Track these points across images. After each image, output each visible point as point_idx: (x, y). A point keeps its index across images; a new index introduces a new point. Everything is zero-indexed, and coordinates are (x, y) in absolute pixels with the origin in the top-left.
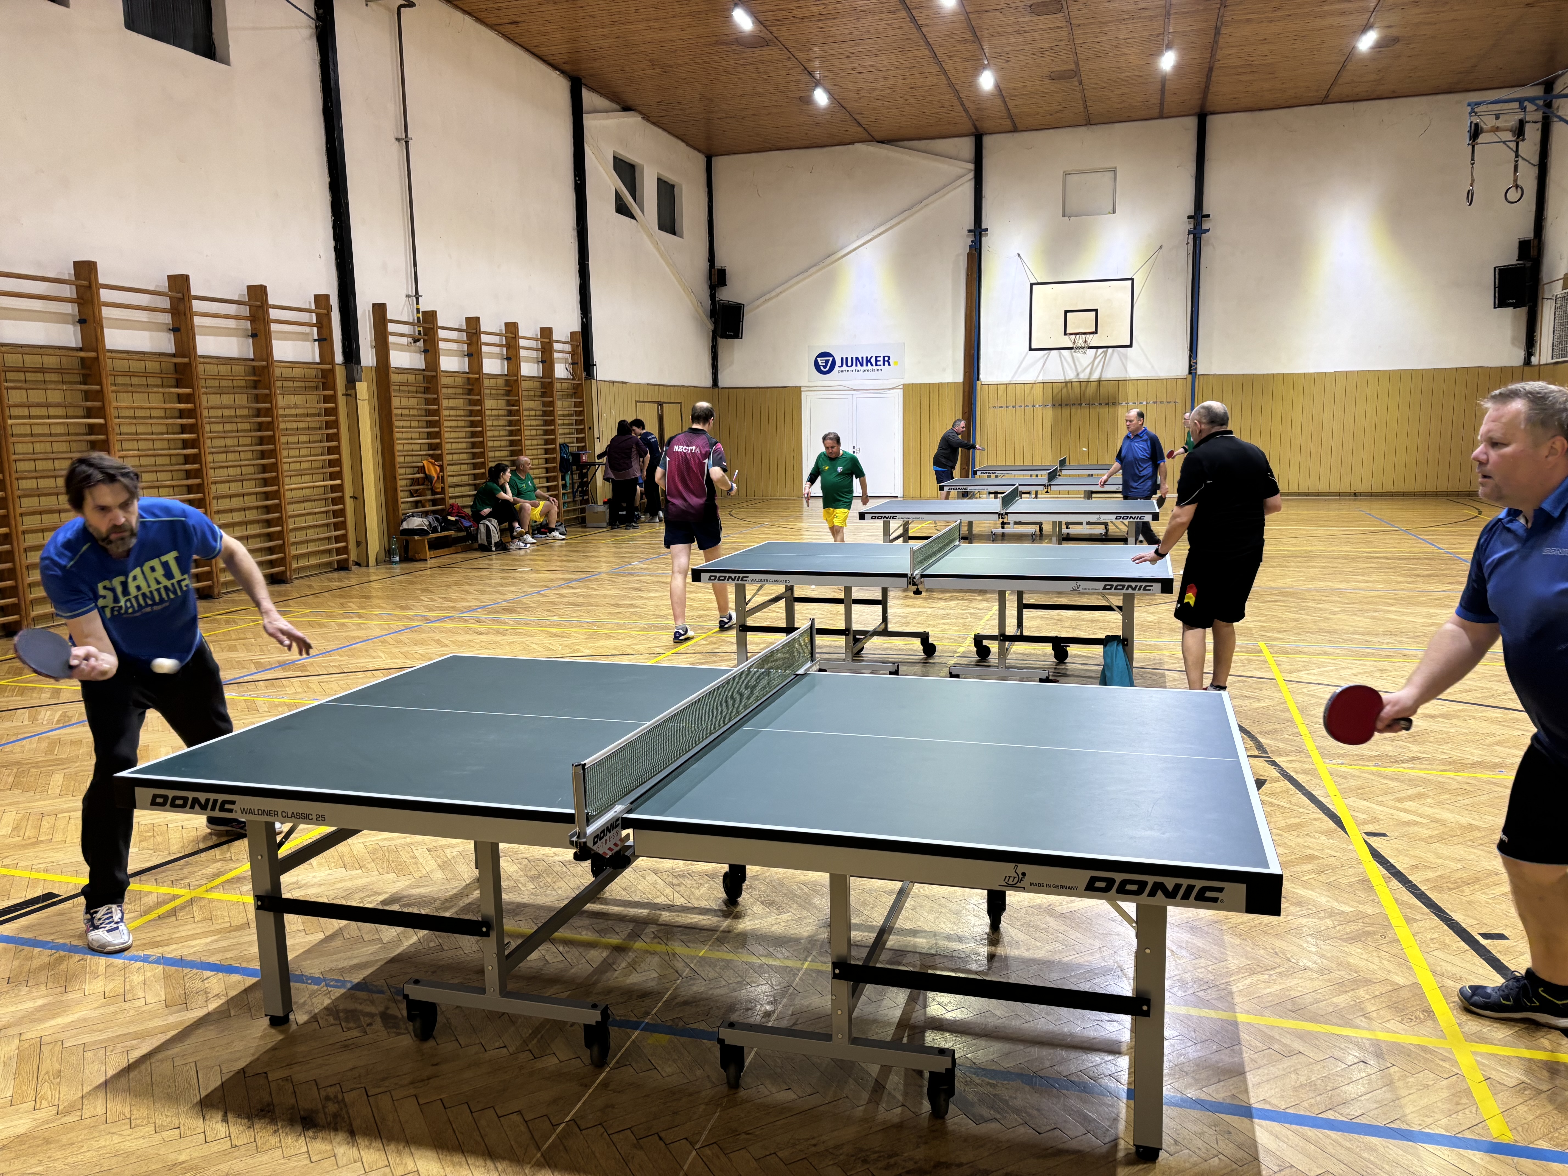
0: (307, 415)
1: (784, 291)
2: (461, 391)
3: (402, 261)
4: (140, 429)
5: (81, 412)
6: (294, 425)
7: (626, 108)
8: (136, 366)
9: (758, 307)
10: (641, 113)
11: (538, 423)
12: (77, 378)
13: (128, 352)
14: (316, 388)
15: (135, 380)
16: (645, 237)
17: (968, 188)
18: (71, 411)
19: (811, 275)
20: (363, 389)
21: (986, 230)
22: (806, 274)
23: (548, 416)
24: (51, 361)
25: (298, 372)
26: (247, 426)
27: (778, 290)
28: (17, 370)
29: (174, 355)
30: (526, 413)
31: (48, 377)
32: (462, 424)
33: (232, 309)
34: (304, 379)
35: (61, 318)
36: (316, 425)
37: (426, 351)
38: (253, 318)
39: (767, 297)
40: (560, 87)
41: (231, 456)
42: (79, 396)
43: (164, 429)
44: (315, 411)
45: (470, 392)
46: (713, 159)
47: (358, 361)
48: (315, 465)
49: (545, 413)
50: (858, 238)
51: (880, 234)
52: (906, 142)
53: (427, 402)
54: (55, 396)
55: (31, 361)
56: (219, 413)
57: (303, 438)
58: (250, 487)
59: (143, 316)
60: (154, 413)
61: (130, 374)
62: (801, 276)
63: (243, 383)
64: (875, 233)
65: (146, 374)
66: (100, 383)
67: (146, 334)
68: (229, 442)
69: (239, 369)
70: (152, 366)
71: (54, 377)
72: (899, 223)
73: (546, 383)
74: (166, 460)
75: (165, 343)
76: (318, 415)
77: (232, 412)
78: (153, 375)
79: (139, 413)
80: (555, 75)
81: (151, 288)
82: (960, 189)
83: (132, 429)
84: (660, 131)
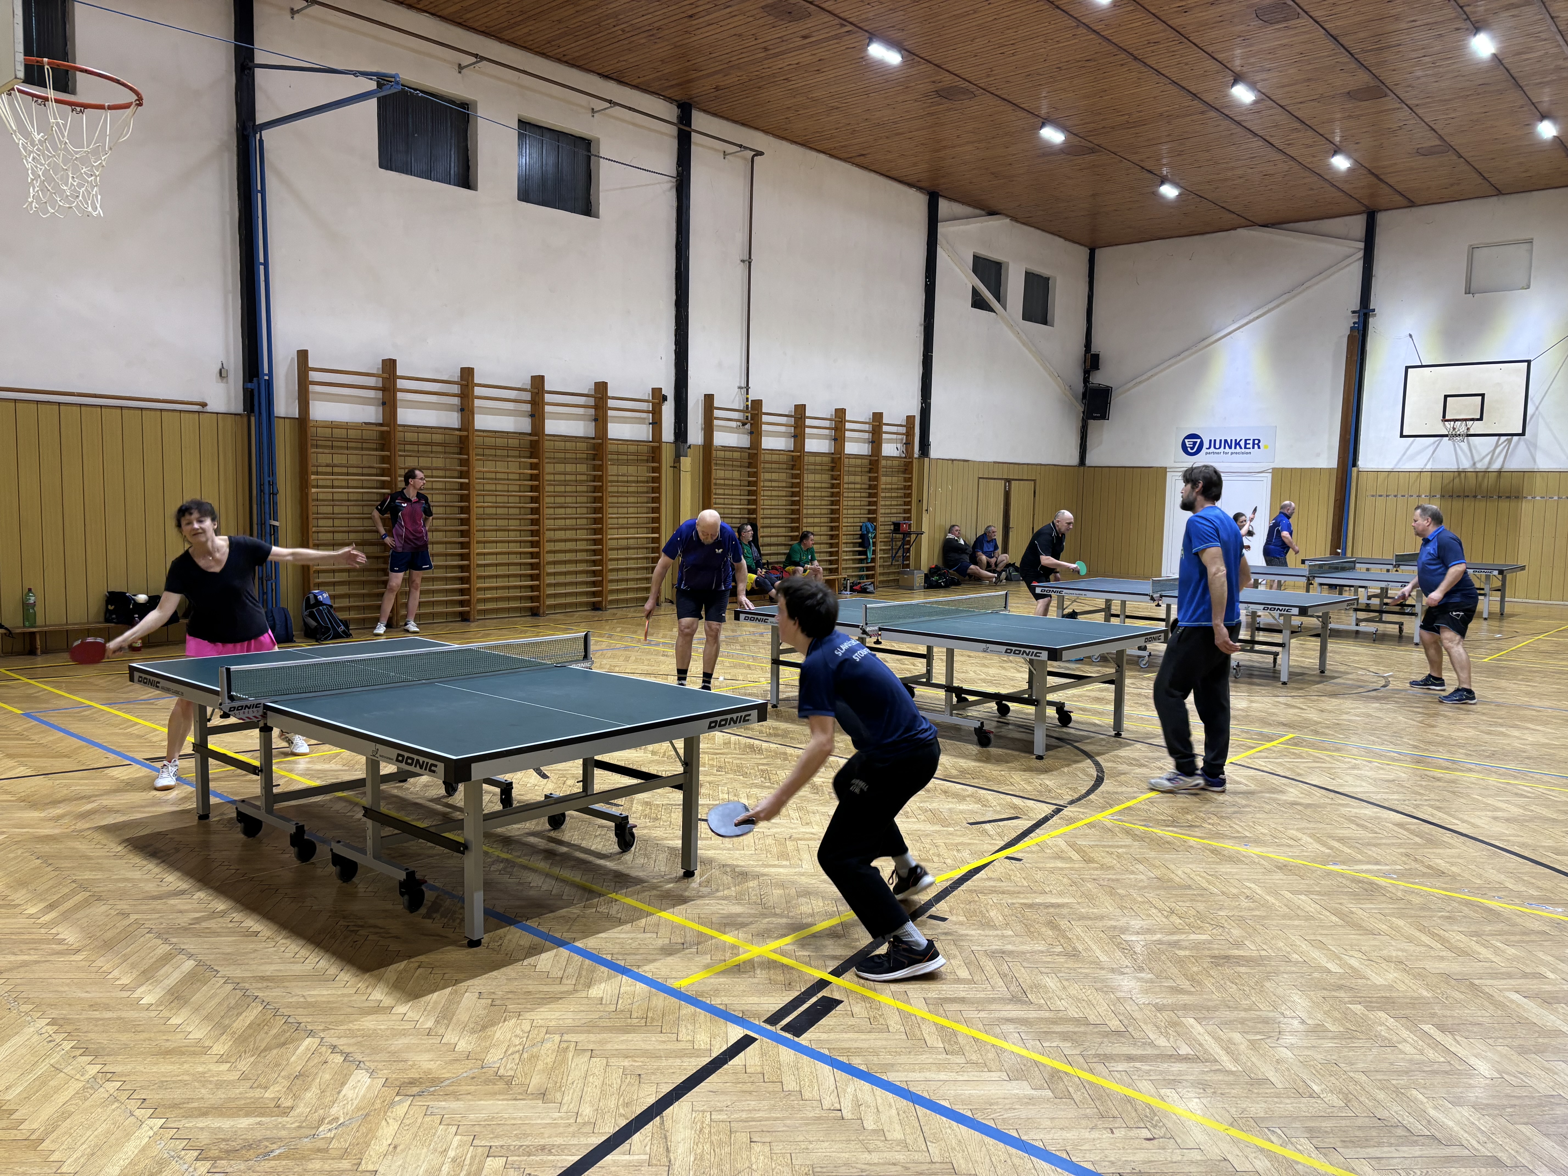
0: (638, 482)
1: (1156, 374)
2: (785, 466)
3: (736, 358)
4: (499, 487)
5: (456, 474)
6: (625, 489)
7: (992, 213)
8: (500, 442)
9: (1129, 389)
10: (1007, 216)
11: (863, 495)
12: (457, 450)
13: (496, 432)
14: (647, 461)
15: (499, 452)
16: (1005, 328)
17: (1356, 269)
18: (448, 473)
19: (1183, 359)
20: (686, 463)
21: (1374, 310)
22: (1179, 358)
23: (872, 490)
24: (438, 438)
25: (632, 448)
26: (584, 488)
27: (1149, 374)
28: (412, 443)
29: (530, 435)
30: (846, 486)
31: (435, 448)
32: (784, 494)
33: (581, 400)
34: (636, 454)
35: (448, 408)
36: (645, 489)
37: (751, 433)
38: (596, 407)
39: (1138, 380)
40: (917, 202)
41: (569, 511)
42: (456, 462)
43: (517, 488)
44: (644, 479)
45: (793, 467)
46: (1097, 251)
47: (685, 440)
48: (640, 521)
49: (870, 487)
50: (1234, 322)
51: (1258, 318)
52: (1291, 225)
53: (750, 475)
54: (439, 462)
55: (423, 437)
56: (562, 477)
57: (631, 500)
58: (582, 534)
59: (510, 406)
60: (511, 476)
61: (495, 448)
62: (1173, 360)
63: (585, 456)
64: (1251, 317)
65: (507, 448)
66: (468, 454)
67: (512, 418)
68: (568, 500)
69: (582, 446)
70: (514, 442)
71: (440, 449)
72: (1278, 306)
73: (874, 461)
74: (517, 511)
75: (524, 425)
76: (647, 482)
77: (573, 477)
78: (513, 448)
79: (499, 476)
80: (912, 192)
81: (519, 386)
82: (1347, 269)
83: (493, 487)
84: (1032, 229)
